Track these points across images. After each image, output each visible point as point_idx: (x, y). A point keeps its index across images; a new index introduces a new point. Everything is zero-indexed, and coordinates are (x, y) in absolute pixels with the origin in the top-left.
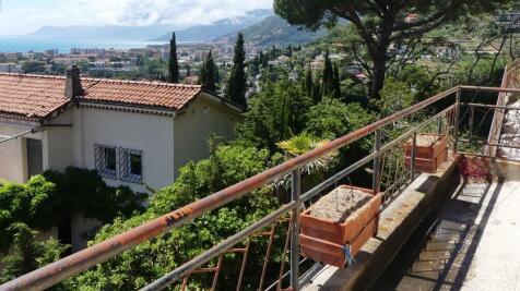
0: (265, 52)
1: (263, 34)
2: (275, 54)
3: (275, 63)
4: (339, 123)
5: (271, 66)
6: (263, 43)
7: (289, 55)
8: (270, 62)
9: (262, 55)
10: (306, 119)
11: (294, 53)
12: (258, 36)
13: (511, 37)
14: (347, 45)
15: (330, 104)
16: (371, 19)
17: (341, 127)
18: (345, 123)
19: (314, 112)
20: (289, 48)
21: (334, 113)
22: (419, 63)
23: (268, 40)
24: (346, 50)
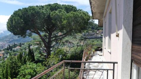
0: (11, 45)
1: (10, 39)
2: (15, 46)
3: (15, 49)
4: (32, 71)
5: (14, 50)
6: (10, 42)
7: (21, 46)
8: (13, 49)
9: (10, 46)
10: (19, 71)
11: (22, 45)
12: (8, 39)
13: (86, 40)
14: (38, 43)
15: (29, 64)
16: (45, 34)
17: (33, 73)
18: (35, 71)
19: (23, 68)
20: (20, 44)
21: (30, 68)
22: (63, 48)
23: (12, 41)
24: (38, 44)
